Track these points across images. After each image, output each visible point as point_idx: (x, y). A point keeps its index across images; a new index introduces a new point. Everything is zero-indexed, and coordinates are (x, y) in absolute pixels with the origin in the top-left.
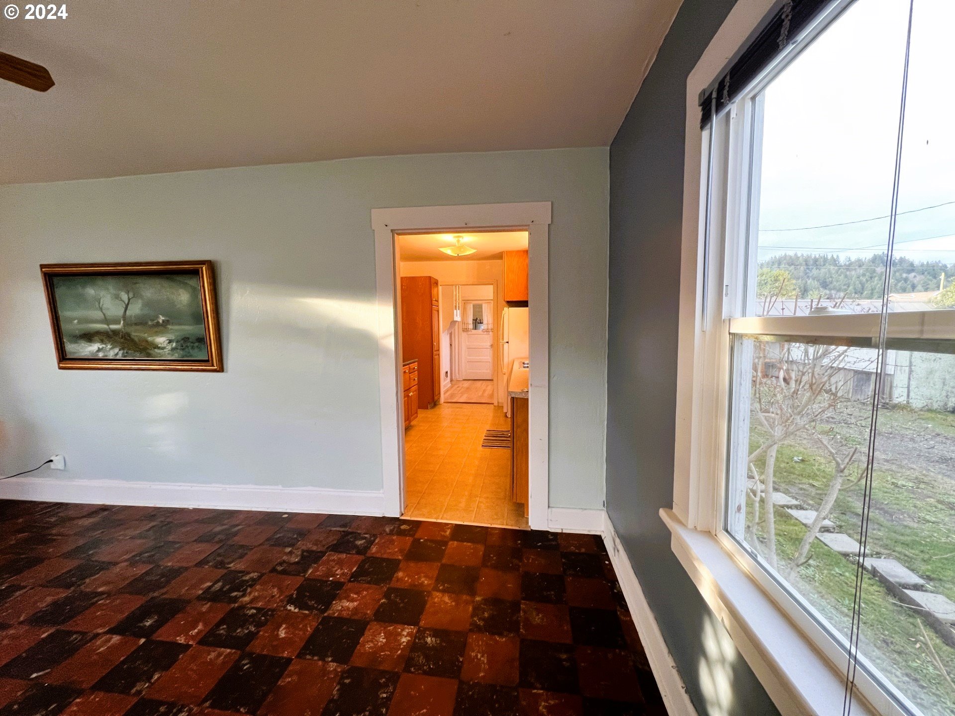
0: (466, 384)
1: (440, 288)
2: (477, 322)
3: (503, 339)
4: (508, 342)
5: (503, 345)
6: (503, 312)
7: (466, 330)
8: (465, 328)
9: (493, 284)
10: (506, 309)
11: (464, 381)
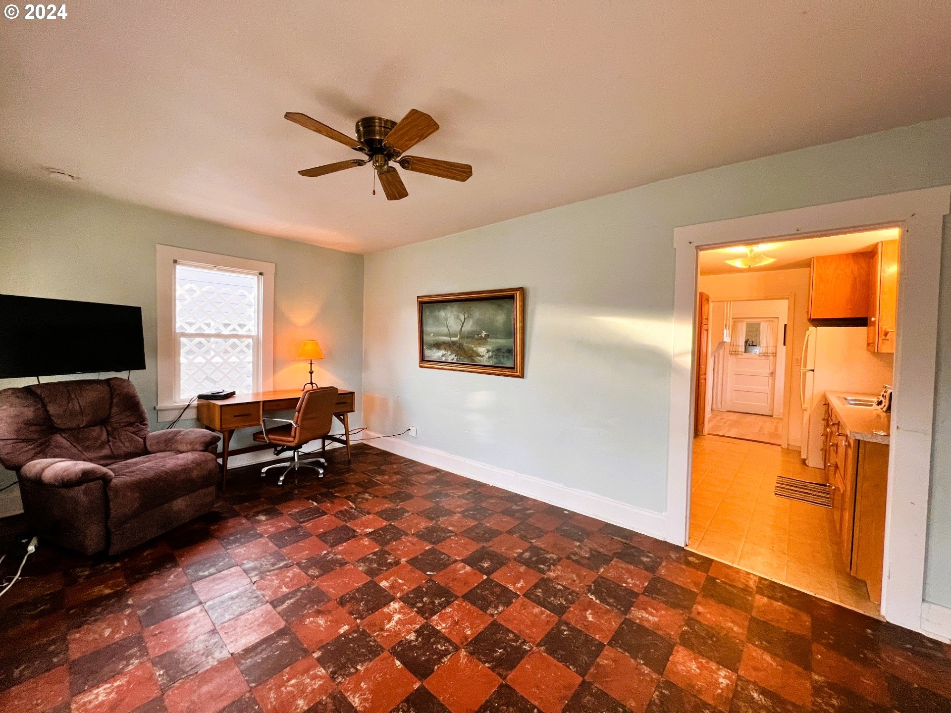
0: (734, 417)
1: (711, 304)
2: (750, 344)
3: (805, 366)
4: (813, 371)
5: (805, 374)
6: (808, 333)
7: (734, 353)
8: (734, 350)
9: (788, 299)
10: (812, 329)
11: (729, 413)
